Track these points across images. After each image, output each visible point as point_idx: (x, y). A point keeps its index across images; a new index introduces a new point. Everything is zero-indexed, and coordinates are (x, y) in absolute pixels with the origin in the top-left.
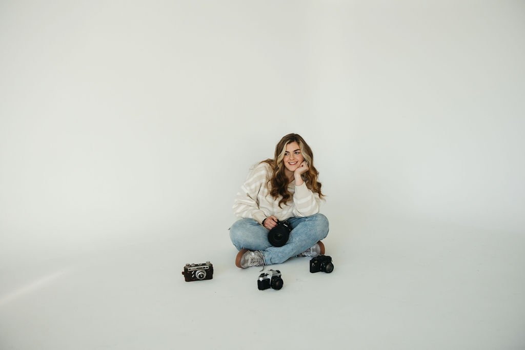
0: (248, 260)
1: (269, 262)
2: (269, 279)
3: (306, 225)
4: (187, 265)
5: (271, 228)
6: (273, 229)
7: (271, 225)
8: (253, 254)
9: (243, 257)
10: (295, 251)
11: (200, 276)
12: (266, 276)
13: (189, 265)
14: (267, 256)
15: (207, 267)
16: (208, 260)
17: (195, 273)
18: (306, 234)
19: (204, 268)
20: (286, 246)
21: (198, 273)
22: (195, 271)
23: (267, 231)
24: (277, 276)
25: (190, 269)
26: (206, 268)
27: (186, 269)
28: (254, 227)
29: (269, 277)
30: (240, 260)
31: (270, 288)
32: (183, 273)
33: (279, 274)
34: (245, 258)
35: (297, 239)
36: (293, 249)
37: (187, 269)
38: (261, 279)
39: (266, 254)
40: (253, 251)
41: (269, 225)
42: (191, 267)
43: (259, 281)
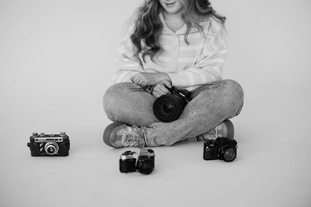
0: (121, 137)
1: (152, 143)
2: (135, 159)
3: (208, 94)
4: (34, 135)
5: (159, 96)
6: (163, 97)
7: (160, 91)
8: (130, 129)
9: (114, 131)
10: (189, 130)
11: (49, 149)
12: (132, 154)
13: (37, 134)
14: (150, 134)
15: (60, 139)
16: (63, 131)
17: (43, 146)
18: (207, 107)
19: (57, 140)
20: (177, 121)
21: (48, 146)
22: (44, 143)
23: (153, 100)
24: (146, 157)
25: (37, 140)
26: (59, 141)
27: (32, 140)
28: (134, 93)
29: (136, 156)
30: (109, 135)
31: (135, 171)
32: (29, 145)
33: (152, 155)
34: (116, 133)
35: (195, 113)
36: (186, 127)
37: (34, 140)
38: (124, 158)
39: (149, 131)
40: (130, 126)
41: (158, 92)
42: (39, 137)
43: (121, 160)
